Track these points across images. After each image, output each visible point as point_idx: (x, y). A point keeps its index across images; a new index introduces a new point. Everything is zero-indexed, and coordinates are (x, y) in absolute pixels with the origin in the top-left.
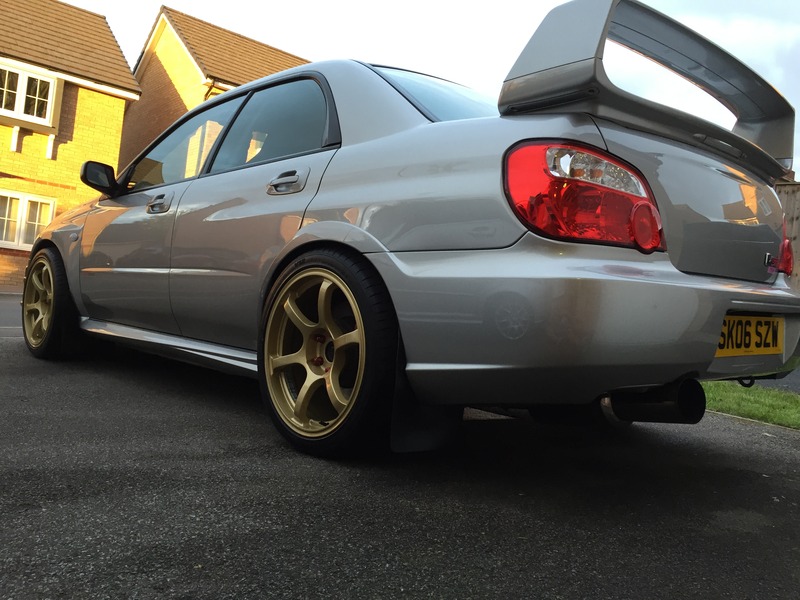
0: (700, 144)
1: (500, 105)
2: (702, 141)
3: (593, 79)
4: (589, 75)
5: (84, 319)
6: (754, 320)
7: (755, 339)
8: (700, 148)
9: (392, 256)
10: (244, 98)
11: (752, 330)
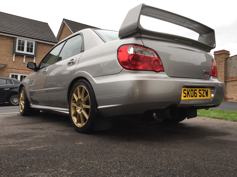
0: (177, 42)
1: (119, 36)
2: (178, 41)
3: (138, 28)
4: (137, 27)
5: (31, 104)
6: (198, 89)
7: (198, 94)
8: (178, 43)
9: (93, 79)
10: (65, 42)
11: (197, 92)
